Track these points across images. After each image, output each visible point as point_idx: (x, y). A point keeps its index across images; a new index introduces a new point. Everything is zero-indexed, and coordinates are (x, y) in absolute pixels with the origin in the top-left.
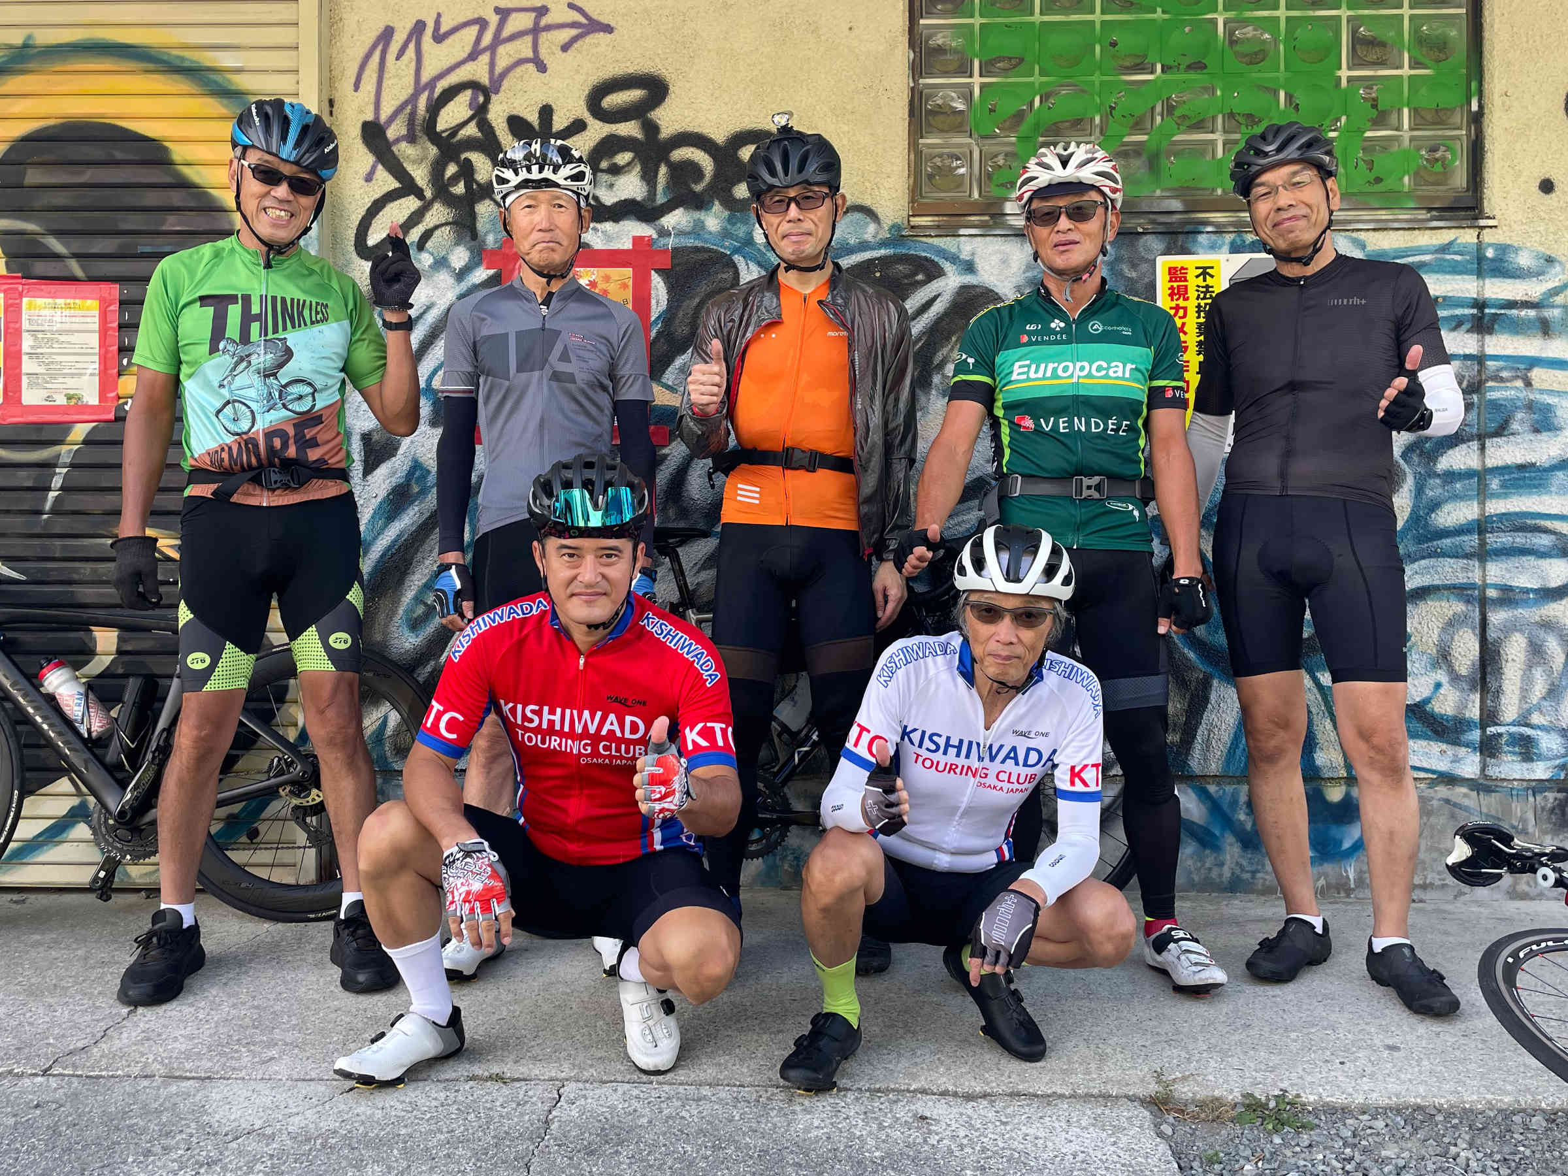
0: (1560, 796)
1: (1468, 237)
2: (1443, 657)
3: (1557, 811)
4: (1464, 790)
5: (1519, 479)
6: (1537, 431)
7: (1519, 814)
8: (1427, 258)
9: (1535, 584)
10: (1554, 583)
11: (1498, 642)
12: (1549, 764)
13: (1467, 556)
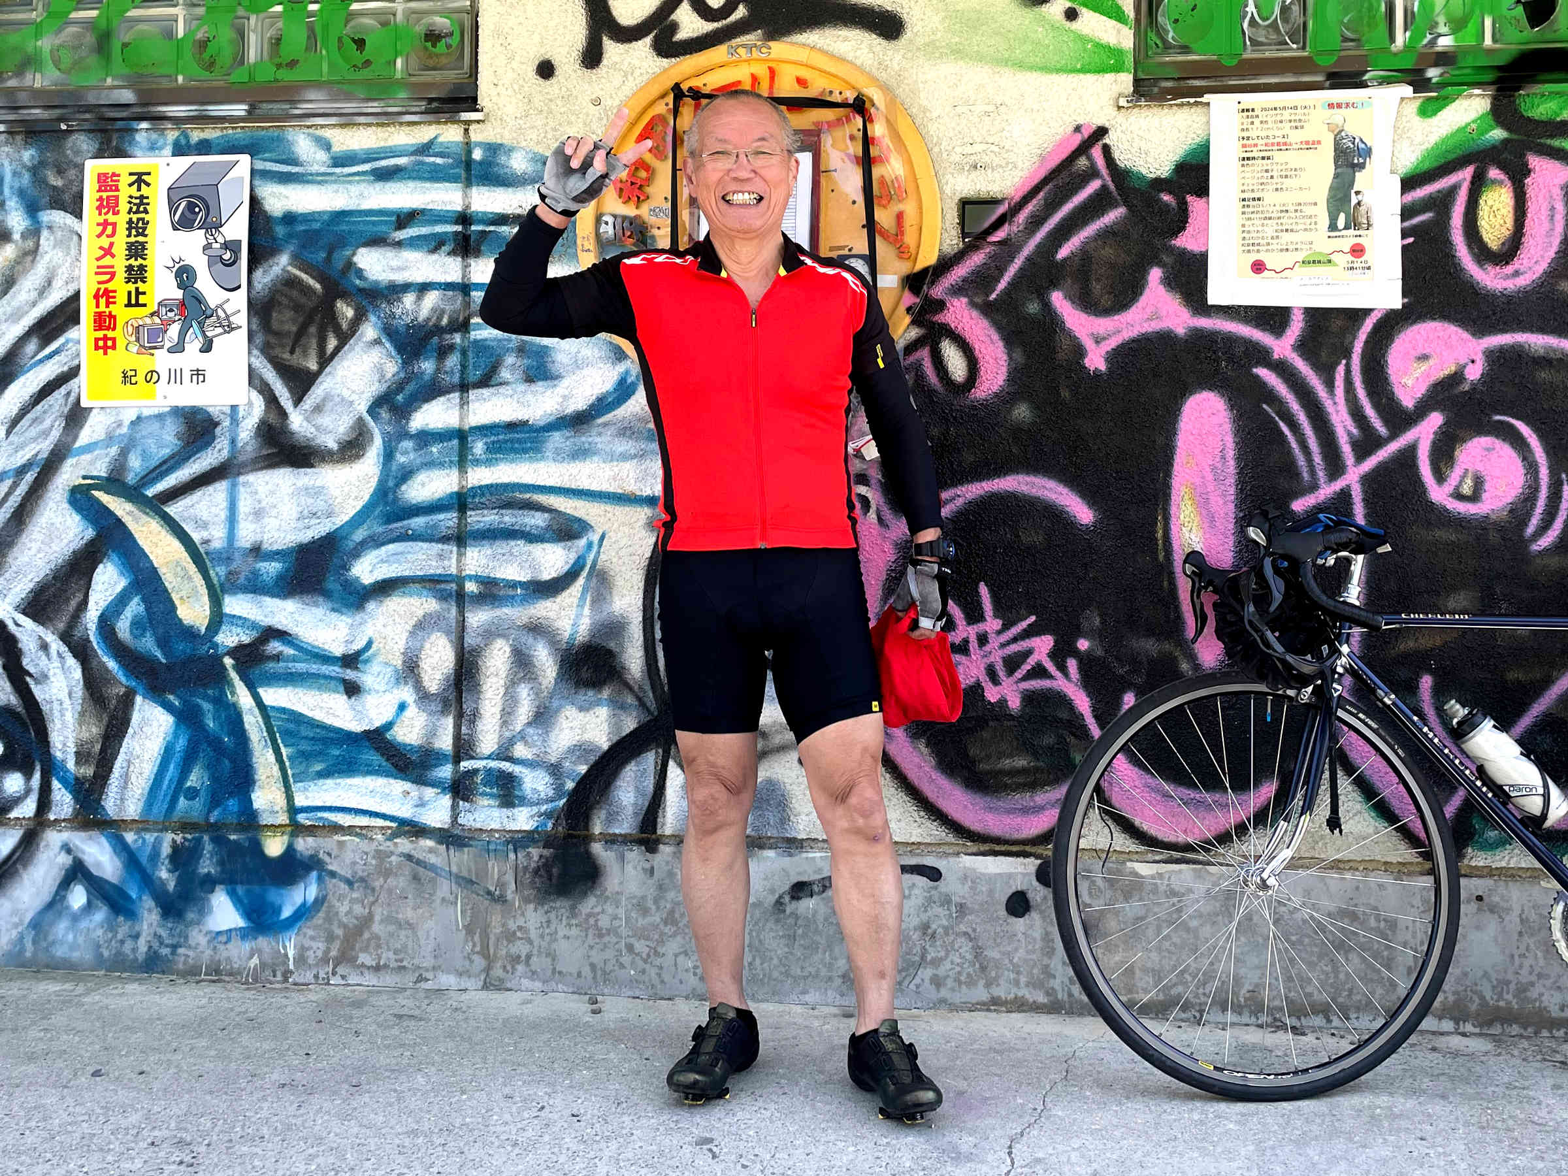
0: (547, 852)
1: (451, 134)
2: (410, 670)
3: (542, 872)
4: (429, 843)
5: (506, 441)
6: (530, 379)
7: (496, 877)
8: (402, 161)
9: (523, 576)
10: (547, 575)
11: (477, 652)
12: (535, 809)
13: (445, 539)
